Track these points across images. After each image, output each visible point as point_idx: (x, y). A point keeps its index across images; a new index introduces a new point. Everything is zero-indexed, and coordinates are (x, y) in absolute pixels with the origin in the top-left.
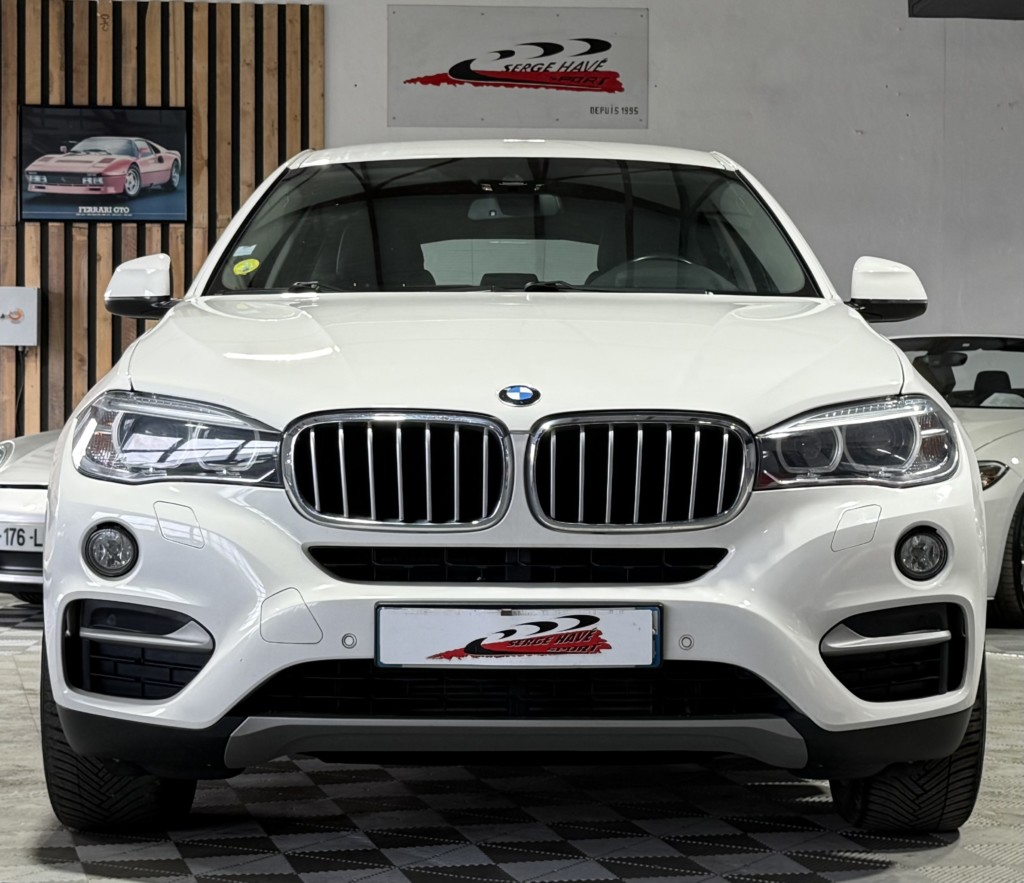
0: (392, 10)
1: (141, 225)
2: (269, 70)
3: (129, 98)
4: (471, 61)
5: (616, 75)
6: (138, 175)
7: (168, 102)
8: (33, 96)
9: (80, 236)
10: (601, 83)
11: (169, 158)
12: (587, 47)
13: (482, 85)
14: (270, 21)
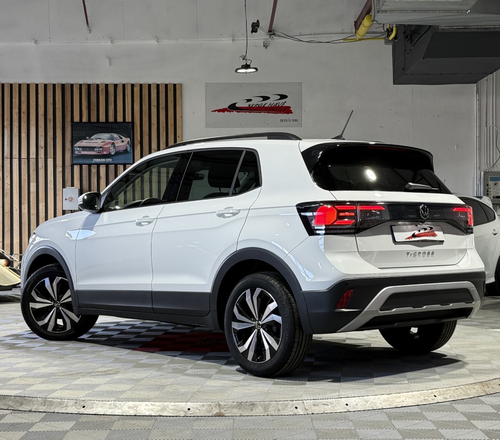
0: (207, 85)
1: (116, 165)
2: (162, 108)
3: (111, 119)
4: (236, 103)
5: (290, 107)
6: (115, 147)
7: (125, 120)
8: (77, 119)
9: (94, 170)
10: (284, 111)
11: (126, 141)
12: (279, 97)
13: (240, 112)
14: (162, 90)
